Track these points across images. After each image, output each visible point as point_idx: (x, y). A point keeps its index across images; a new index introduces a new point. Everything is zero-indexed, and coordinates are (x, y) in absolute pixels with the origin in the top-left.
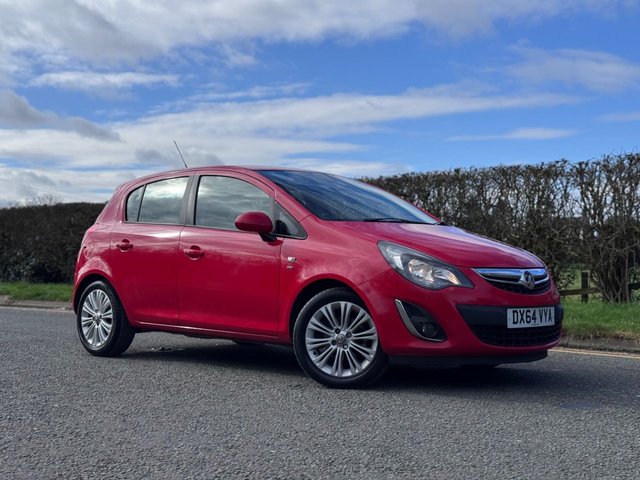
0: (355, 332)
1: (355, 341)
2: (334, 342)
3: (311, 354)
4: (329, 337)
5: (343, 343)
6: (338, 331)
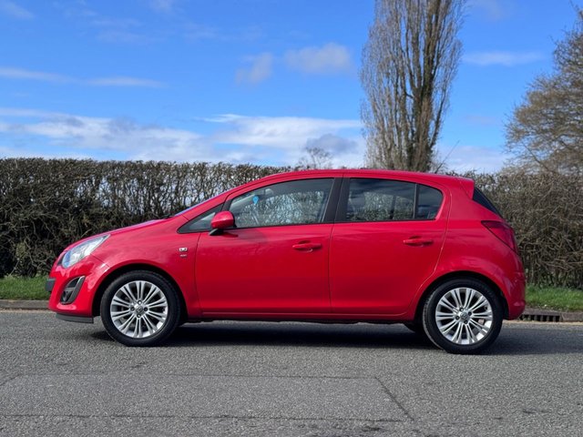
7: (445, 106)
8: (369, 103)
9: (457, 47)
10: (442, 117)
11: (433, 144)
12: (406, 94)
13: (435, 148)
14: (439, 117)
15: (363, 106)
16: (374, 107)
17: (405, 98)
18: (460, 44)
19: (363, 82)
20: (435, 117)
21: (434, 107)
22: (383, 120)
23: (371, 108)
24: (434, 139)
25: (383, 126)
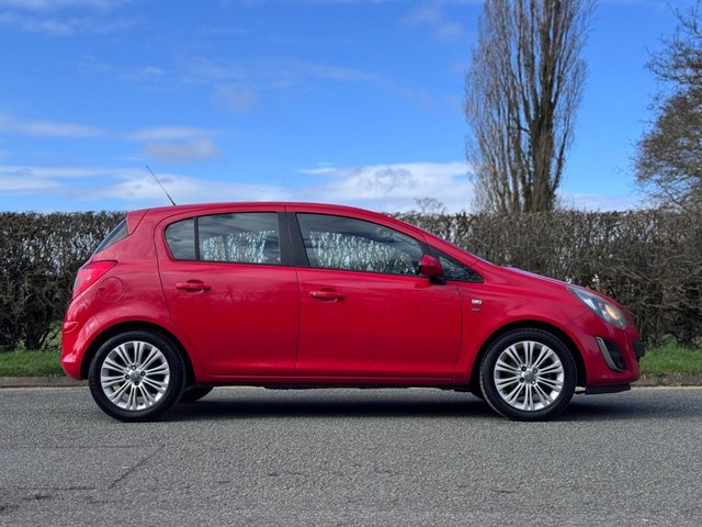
0: (540, 368)
1: (541, 376)
2: (522, 380)
3: (501, 394)
4: (514, 375)
5: (530, 379)
6: (524, 369)
7: (569, 139)
8: (475, 139)
9: (580, 67)
10: (566, 153)
11: (555, 187)
12: (520, 128)
13: (558, 192)
14: (561, 153)
15: (469, 144)
16: (482, 145)
17: (519, 134)
18: (584, 64)
19: (467, 115)
20: (557, 155)
21: (555, 142)
22: (494, 161)
23: (479, 146)
24: (557, 181)
25: (494, 167)
